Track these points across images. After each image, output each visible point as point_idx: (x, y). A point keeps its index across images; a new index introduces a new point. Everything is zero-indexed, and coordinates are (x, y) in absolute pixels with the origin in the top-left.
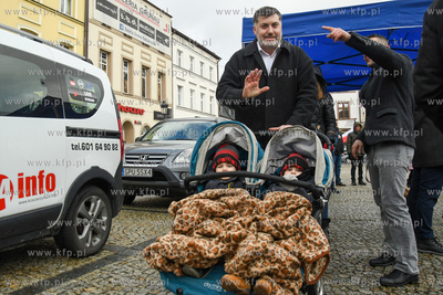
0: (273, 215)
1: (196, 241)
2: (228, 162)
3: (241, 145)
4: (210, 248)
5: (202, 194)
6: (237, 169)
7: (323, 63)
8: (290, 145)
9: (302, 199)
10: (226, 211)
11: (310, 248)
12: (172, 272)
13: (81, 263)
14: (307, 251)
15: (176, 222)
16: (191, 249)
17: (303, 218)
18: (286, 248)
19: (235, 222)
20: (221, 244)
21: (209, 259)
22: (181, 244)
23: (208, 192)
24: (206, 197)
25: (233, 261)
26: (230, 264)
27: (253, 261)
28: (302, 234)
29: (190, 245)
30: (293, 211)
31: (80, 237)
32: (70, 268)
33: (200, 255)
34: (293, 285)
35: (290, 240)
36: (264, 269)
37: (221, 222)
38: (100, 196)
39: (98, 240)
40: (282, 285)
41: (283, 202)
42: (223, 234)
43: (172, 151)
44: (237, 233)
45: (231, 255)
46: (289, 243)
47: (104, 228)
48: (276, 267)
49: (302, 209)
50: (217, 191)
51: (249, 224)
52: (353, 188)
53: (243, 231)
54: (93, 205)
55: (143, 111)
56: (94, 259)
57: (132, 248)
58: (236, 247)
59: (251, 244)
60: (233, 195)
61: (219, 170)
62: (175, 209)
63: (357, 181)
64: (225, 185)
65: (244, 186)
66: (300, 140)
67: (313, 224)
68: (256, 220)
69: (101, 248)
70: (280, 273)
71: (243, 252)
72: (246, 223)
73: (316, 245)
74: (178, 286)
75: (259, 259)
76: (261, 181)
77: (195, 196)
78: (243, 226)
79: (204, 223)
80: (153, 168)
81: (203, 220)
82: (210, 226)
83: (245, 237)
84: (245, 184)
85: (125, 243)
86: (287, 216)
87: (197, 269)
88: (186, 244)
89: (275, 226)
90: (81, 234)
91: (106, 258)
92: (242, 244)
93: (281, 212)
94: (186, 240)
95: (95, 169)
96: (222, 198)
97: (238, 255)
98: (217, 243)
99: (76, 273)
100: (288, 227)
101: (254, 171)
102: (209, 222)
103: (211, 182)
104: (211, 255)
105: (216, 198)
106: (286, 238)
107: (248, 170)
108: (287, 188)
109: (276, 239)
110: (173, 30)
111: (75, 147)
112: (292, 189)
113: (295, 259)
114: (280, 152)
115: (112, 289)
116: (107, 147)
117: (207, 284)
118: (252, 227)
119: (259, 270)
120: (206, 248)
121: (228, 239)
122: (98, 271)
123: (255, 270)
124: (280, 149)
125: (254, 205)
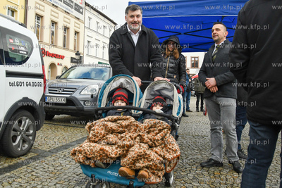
0: (148, 132)
1: (104, 147)
2: (122, 100)
3: (130, 89)
4: (113, 151)
5: (106, 119)
6: (127, 104)
7: (180, 34)
8: (158, 91)
9: (165, 124)
10: (121, 129)
11: (169, 152)
12: (89, 165)
13: (14, 161)
14: (168, 154)
15: (91, 136)
16: (101, 152)
17: (166, 135)
18: (156, 152)
19: (127, 136)
20: (119, 149)
21: (111, 158)
22: (95, 149)
23: (110, 117)
24: (109, 121)
25: (125, 159)
26: (124, 161)
27: (138, 160)
28: (165, 144)
29: (101, 150)
30: (160, 131)
31: (14, 144)
32: (6, 165)
33: (107, 155)
34: (160, 174)
35: (158, 147)
36: (144, 165)
37: (117, 136)
38: (28, 117)
39: (26, 146)
40: (154, 173)
41: (154, 126)
42: (120, 143)
43: (80, 86)
44: (128, 143)
45: (124, 156)
46: (158, 149)
47: (31, 138)
48: (151, 163)
49: (166, 130)
50: (115, 117)
51: (135, 138)
52: (197, 113)
53: (132, 142)
54: (23, 123)
55: (63, 57)
56: (23, 158)
57: (49, 151)
58: (127, 151)
59: (137, 150)
60: (125, 120)
61: (116, 104)
62: (90, 128)
63: (200, 109)
64: (119, 113)
65: (131, 114)
66: (164, 89)
67: (171, 139)
68: (139, 135)
69: (29, 151)
70: (153, 167)
71: (132, 154)
72: (133, 137)
73: (173, 150)
74: (92, 173)
75: (141, 159)
76: (141, 112)
77: (102, 119)
78: (132, 139)
79: (108, 136)
80: (67, 98)
81: (107, 134)
82: (112, 138)
83: (133, 145)
84: (131, 113)
85: (45, 148)
86: (157, 134)
87: (104, 164)
88: (99, 149)
89: (150, 140)
90: (14, 142)
91: (31, 158)
92: (131, 149)
93: (153, 131)
94: (98, 147)
95: (26, 99)
96: (118, 122)
97: (129, 156)
98: (117, 148)
99: (10, 168)
100: (158, 140)
101: (137, 106)
102: (111, 136)
103: (111, 111)
104: (113, 156)
105: (115, 121)
106: (156, 146)
107: (134, 105)
108: (157, 117)
109: (151, 147)
110: (86, 3)
111: (12, 84)
112: (160, 118)
113: (161, 159)
114: (152, 95)
115: (33, 180)
116: (34, 84)
117: (109, 172)
118: (137, 140)
119: (142, 165)
120: (110, 151)
121: (123, 147)
122: (25, 167)
123: (138, 165)
124: (153, 93)
125: (137, 126)
